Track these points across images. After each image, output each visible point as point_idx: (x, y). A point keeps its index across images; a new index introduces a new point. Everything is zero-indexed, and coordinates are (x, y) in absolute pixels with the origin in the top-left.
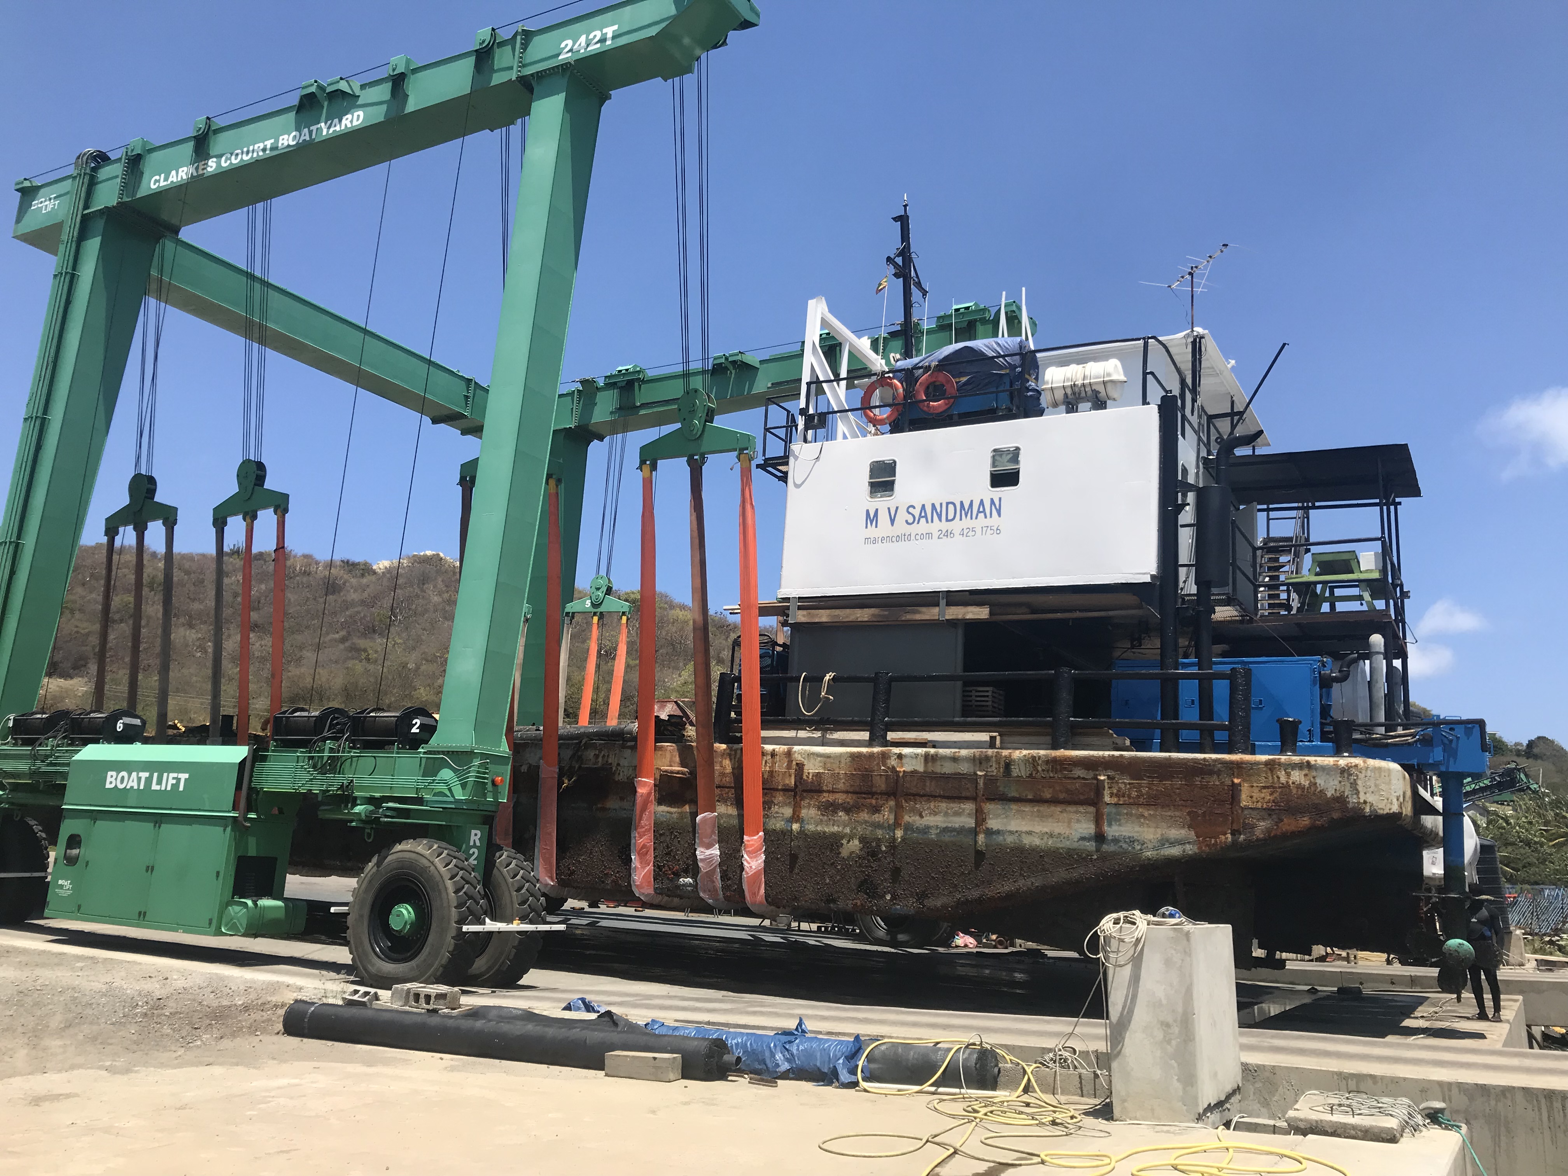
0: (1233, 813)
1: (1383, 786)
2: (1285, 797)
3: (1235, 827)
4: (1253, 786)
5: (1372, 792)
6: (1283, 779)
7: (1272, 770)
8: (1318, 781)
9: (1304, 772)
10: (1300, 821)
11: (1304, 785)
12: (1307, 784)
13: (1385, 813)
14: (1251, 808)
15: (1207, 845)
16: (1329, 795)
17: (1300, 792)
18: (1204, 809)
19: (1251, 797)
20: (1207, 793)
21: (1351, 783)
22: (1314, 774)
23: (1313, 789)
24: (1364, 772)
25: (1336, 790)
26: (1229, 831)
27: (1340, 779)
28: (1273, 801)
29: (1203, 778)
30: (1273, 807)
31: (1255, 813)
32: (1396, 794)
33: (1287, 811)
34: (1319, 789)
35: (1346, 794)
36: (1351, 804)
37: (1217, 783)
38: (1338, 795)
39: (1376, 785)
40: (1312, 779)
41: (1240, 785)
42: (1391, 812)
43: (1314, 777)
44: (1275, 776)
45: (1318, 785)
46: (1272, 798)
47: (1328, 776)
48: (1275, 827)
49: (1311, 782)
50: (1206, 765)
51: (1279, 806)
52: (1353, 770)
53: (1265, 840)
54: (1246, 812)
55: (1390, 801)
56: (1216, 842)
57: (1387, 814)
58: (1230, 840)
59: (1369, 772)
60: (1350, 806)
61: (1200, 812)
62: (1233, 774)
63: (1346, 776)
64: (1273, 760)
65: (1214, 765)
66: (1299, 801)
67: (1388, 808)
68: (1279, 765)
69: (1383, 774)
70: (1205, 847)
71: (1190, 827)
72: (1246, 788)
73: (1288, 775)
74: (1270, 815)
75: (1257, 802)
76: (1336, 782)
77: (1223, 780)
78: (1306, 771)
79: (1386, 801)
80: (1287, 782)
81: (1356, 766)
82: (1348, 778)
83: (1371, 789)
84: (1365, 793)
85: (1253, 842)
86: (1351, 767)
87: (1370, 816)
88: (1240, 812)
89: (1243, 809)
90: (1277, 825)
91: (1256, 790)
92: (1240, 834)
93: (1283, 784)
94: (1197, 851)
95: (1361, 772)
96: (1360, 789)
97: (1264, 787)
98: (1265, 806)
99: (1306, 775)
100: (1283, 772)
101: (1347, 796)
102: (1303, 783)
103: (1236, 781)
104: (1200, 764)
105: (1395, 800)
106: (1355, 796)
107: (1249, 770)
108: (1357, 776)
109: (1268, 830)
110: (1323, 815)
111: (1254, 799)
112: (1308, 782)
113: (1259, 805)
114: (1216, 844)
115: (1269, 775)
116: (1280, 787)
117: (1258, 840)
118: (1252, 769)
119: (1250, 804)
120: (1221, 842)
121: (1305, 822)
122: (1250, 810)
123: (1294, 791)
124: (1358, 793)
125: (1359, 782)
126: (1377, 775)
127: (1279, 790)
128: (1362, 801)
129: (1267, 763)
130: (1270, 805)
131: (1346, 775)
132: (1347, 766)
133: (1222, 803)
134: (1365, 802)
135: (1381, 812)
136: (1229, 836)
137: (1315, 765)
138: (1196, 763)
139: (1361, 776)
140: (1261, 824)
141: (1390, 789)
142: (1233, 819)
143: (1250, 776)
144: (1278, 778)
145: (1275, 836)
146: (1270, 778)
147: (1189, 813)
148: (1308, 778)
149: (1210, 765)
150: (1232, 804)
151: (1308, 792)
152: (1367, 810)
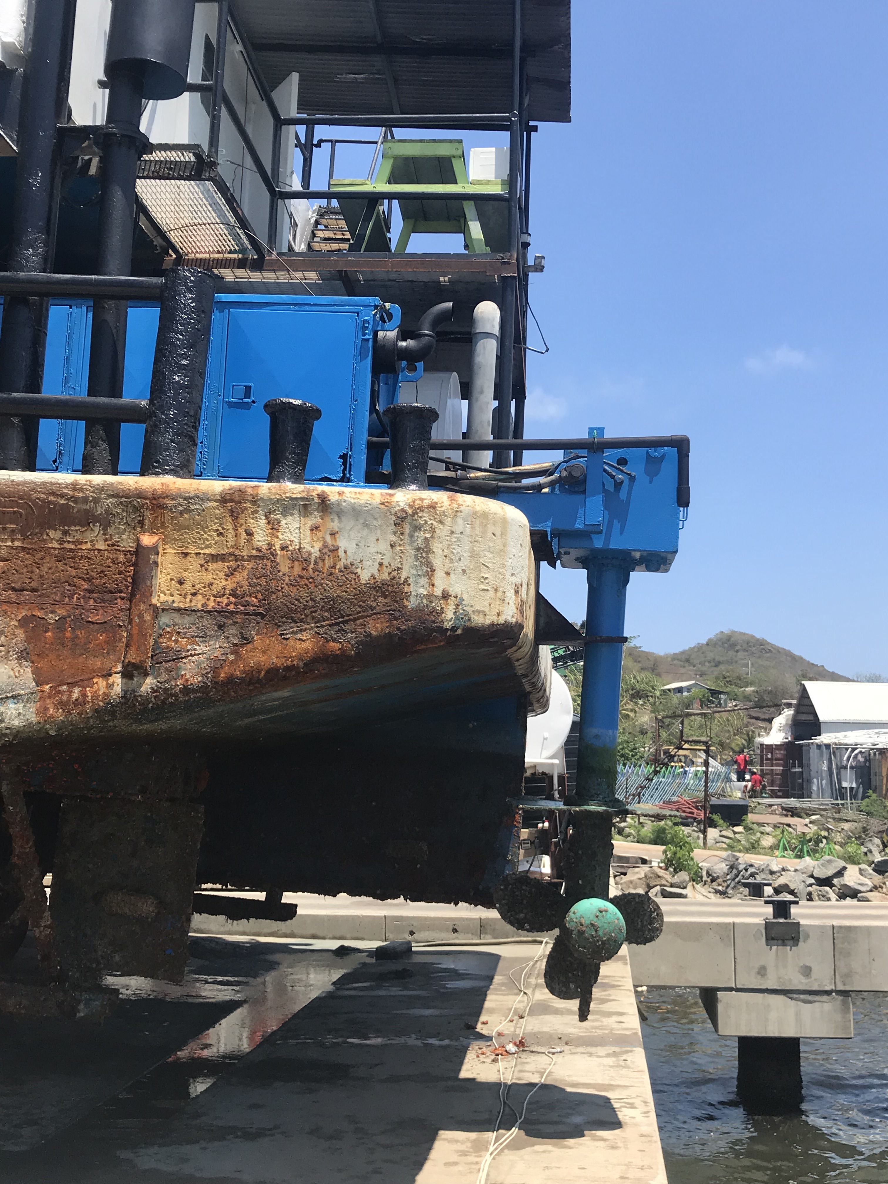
0: (130, 622)
1: (487, 558)
2: (263, 582)
3: (133, 657)
4: (186, 555)
5: (464, 571)
6: (261, 538)
7: (234, 515)
8: (343, 543)
9: (311, 521)
10: (291, 642)
11: (310, 554)
12: (315, 551)
13: (488, 622)
14: (178, 610)
15: (62, 705)
16: (365, 576)
17: (297, 570)
18: (62, 612)
19: (181, 582)
20: (74, 572)
21: (418, 549)
22: (335, 524)
23: (328, 563)
24: (448, 521)
25: (381, 564)
26: (119, 668)
27: (394, 538)
28: (234, 594)
29: (65, 533)
30: (231, 608)
31: (187, 620)
32: (514, 579)
33: (263, 616)
34: (340, 565)
35: (404, 575)
36: (412, 599)
37: (101, 545)
38: (385, 576)
39: (474, 555)
40: (328, 538)
41: (154, 550)
42: (501, 620)
43: (333, 534)
44: (241, 530)
45: (341, 553)
46: (230, 584)
47: (366, 532)
48: (232, 657)
49: (325, 546)
50: (76, 500)
51: (247, 604)
52: (425, 517)
53: (203, 689)
54: (165, 619)
55: (499, 594)
56: (84, 695)
57: (493, 624)
58: (118, 689)
59: (460, 521)
60: (412, 603)
61: (52, 618)
62: (141, 523)
63: (407, 531)
64: (241, 491)
65: (96, 501)
66: (294, 592)
67: (495, 612)
68: (254, 502)
69: (491, 529)
70: (56, 707)
71: (23, 656)
72: (169, 558)
73: (274, 527)
74: (221, 627)
75: (194, 594)
76: (384, 546)
77: (116, 538)
78: (315, 519)
79: (491, 593)
80: (270, 545)
81: (433, 506)
82: (411, 536)
83: (462, 565)
84: (448, 574)
85: (176, 695)
86: (421, 509)
87: (454, 629)
88: (148, 617)
89: (156, 612)
90: (235, 653)
91: (194, 563)
92: (146, 675)
93: (259, 550)
94: (34, 719)
95: (441, 522)
96: (437, 561)
97: (215, 558)
98: (211, 604)
99: (315, 528)
100: (263, 521)
101: (406, 580)
102: (308, 547)
103: (147, 540)
104: (62, 496)
105: (510, 594)
106: (424, 581)
107: (181, 513)
108: (433, 530)
109: (216, 667)
110: (347, 627)
111: (188, 586)
112: (318, 546)
113: (198, 603)
114: (81, 702)
115: (229, 526)
116: (251, 558)
117: (186, 690)
118: (188, 511)
119: (177, 598)
120: (95, 696)
121: (304, 645)
122: (176, 615)
123: (284, 568)
124: (431, 572)
125: (437, 547)
126: (478, 530)
127: (249, 565)
128: (438, 592)
129: (224, 499)
130: (225, 601)
131: (407, 529)
132: (411, 506)
133: (107, 596)
134: (445, 596)
135: (478, 620)
136: (117, 680)
137: (339, 504)
138: (53, 494)
139: (442, 531)
140: (200, 649)
141: (503, 566)
142: (130, 635)
143: (180, 528)
144: (250, 534)
145: (230, 680)
146: (230, 536)
147: (23, 623)
148: (320, 534)
149: (85, 500)
150: (131, 599)
151: (315, 570)
152: (449, 614)
